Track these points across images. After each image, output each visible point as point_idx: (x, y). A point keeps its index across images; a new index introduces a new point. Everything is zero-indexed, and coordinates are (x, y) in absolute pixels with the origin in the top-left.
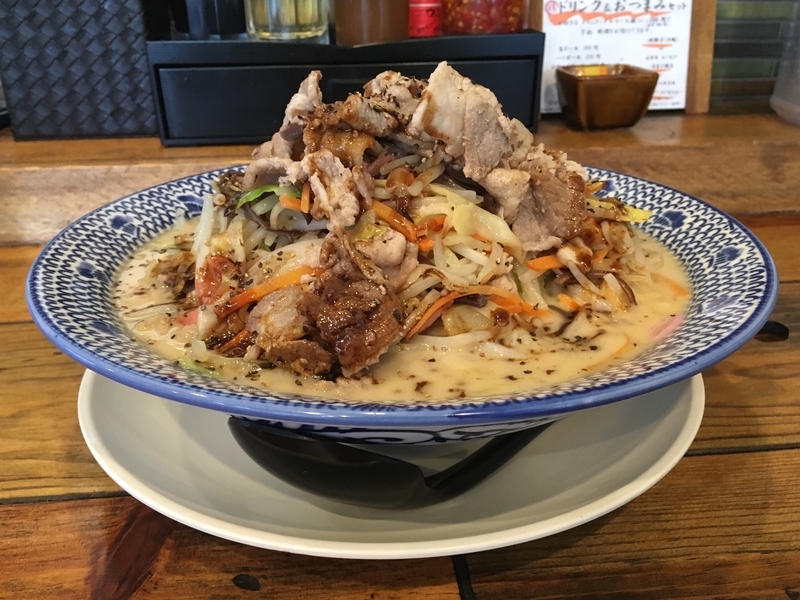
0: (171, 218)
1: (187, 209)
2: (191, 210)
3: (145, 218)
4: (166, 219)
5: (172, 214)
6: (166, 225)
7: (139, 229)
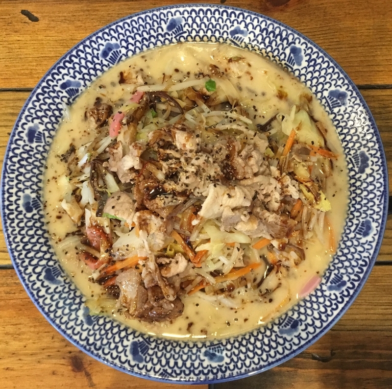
0: (60, 110)
1: (68, 96)
2: (71, 96)
3: (46, 120)
4: (57, 113)
5: (60, 106)
6: (59, 119)
7: (44, 134)
